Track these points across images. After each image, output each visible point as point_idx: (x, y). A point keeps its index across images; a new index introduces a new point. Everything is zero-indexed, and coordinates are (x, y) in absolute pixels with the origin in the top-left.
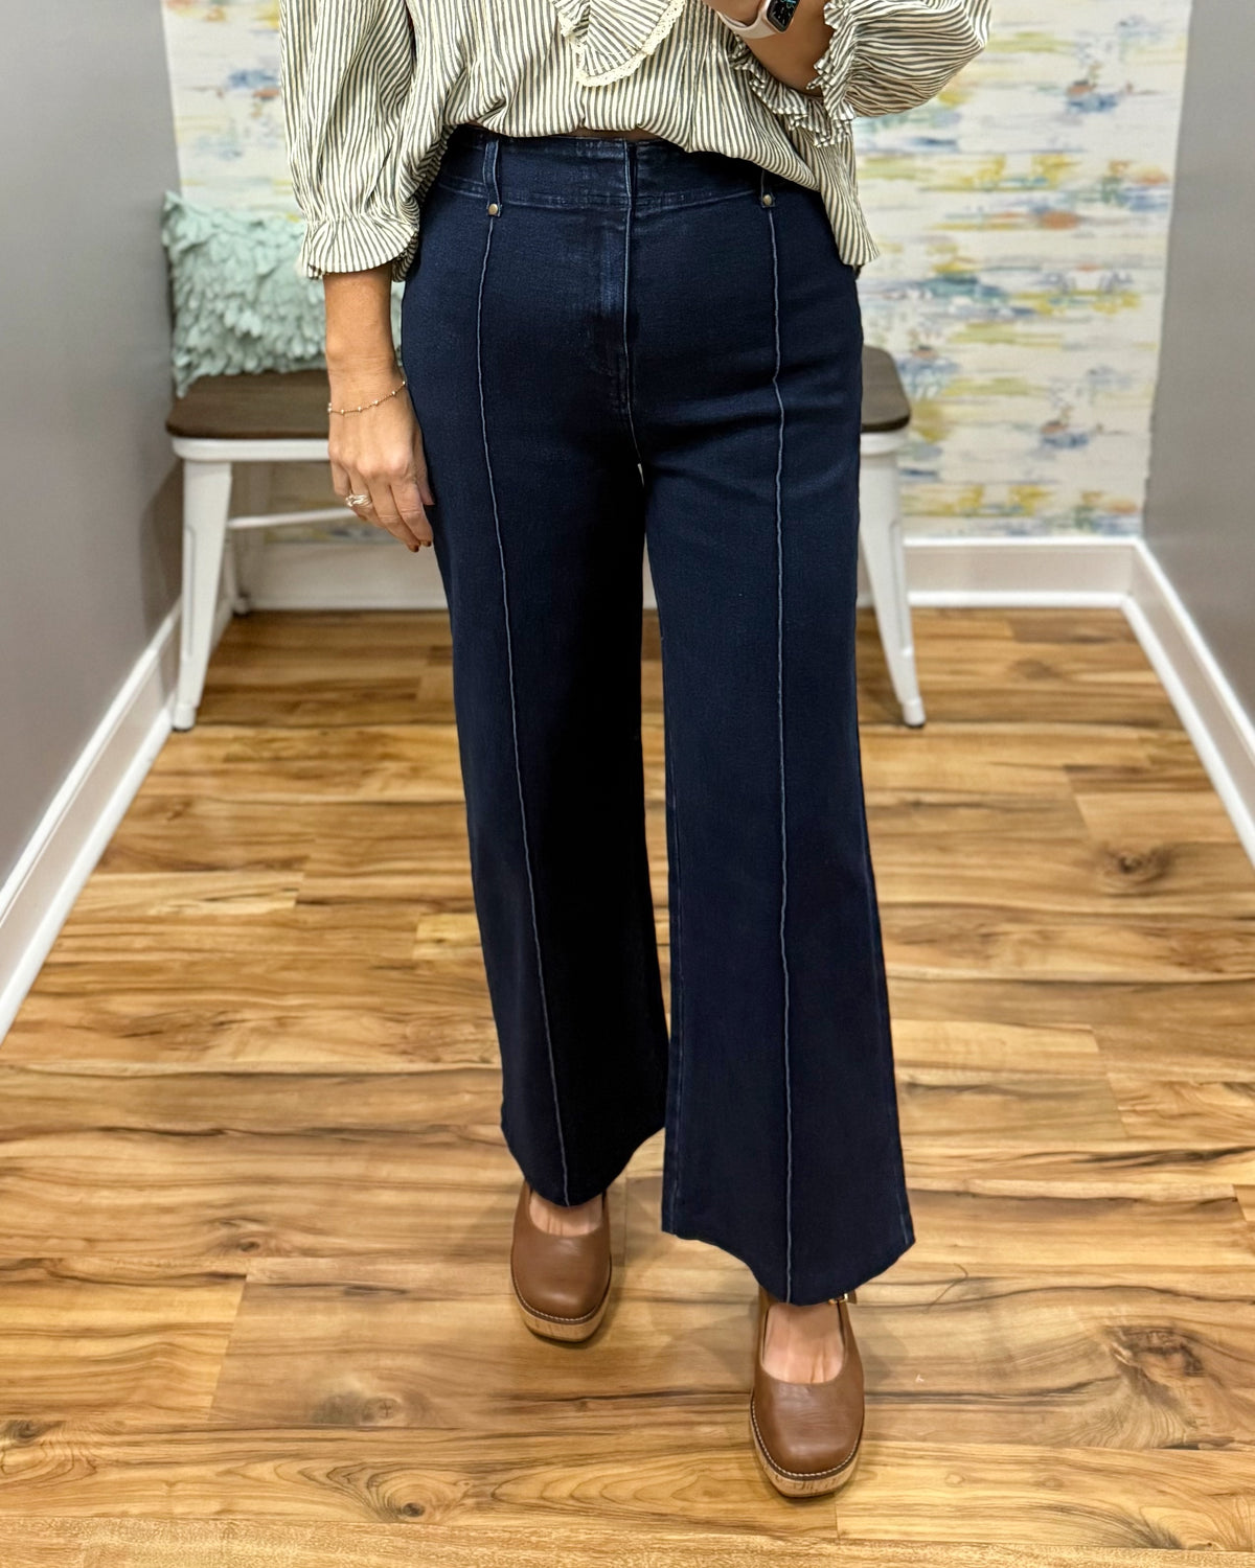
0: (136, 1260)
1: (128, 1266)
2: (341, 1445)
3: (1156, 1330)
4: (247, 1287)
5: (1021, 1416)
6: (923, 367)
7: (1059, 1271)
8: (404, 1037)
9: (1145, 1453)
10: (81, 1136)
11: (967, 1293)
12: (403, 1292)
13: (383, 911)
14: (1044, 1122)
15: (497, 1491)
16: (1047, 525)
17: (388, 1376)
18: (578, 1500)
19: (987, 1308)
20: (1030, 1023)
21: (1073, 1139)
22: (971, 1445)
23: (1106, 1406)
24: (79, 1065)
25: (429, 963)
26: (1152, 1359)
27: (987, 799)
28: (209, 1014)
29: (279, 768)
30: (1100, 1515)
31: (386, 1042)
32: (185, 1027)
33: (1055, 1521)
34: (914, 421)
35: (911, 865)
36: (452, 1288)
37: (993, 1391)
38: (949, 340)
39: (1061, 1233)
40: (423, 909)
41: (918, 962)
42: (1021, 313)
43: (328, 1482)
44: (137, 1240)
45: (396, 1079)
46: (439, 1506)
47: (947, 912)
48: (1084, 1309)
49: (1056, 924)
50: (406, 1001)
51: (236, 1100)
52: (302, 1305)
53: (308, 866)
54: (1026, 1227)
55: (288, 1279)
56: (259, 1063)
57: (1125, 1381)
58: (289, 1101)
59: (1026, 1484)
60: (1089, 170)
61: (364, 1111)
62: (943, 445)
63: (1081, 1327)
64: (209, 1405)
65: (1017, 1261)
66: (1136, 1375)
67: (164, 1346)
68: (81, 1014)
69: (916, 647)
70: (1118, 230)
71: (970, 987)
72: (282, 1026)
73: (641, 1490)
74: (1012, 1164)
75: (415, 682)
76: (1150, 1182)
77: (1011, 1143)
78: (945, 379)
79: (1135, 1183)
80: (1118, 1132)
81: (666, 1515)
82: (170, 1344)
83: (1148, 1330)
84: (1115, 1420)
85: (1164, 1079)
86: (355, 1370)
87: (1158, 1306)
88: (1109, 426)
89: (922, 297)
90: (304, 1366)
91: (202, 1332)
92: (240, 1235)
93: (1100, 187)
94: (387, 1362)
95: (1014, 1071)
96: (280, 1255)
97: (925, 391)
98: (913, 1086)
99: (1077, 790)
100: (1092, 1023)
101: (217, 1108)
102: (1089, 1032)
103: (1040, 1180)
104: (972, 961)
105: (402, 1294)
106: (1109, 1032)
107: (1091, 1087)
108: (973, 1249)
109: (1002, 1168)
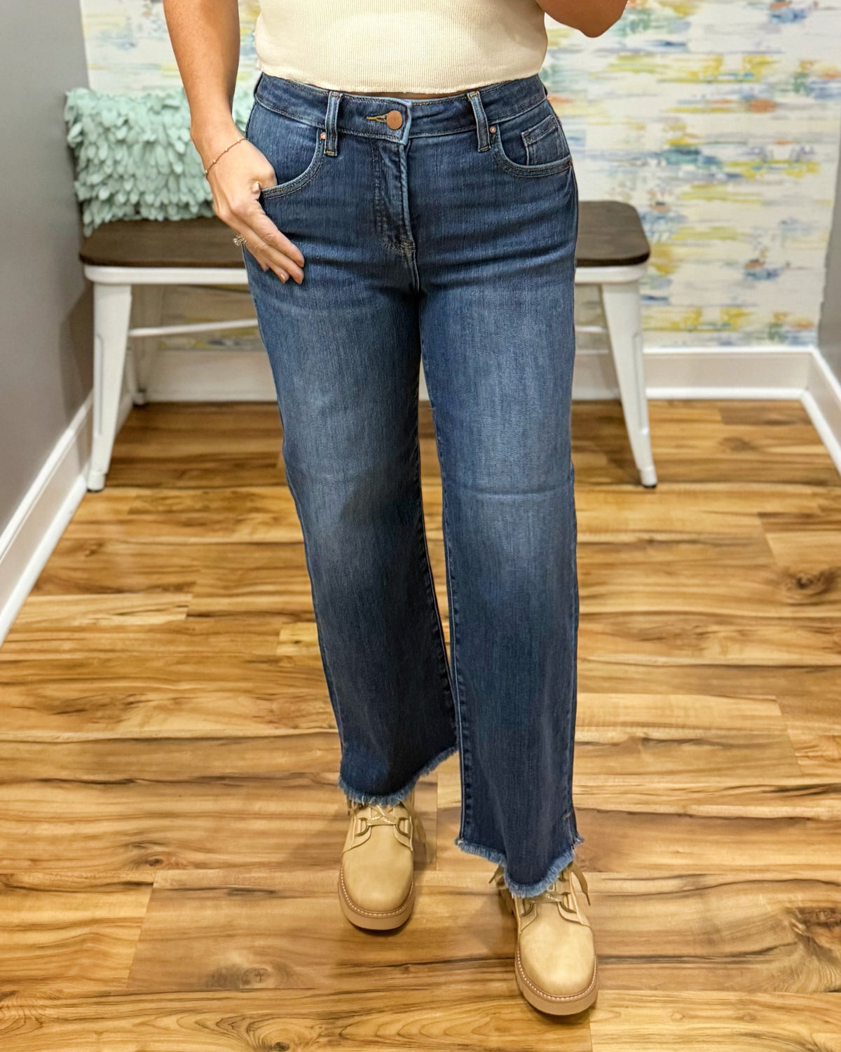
0: (69, 874)
1: (63, 878)
2: (225, 1003)
3: (823, 910)
4: (154, 891)
5: (725, 972)
6: (659, 218)
7: (752, 870)
8: (272, 711)
9: (816, 996)
10: (25, 785)
11: (685, 885)
12: (271, 892)
13: (253, 621)
14: (742, 764)
15: (344, 1032)
16: (749, 338)
17: (261, 952)
18: (403, 1036)
19: (701, 896)
20: (732, 695)
21: (761, 776)
22: (690, 992)
23: (786, 964)
24: (21, 735)
25: (289, 658)
26: (820, 930)
27: (702, 537)
28: (120, 697)
29: (173, 518)
30: (784, 1040)
31: (257, 715)
32: (103, 706)
33: (750, 1044)
34: (652, 260)
35: (646, 585)
36: (308, 888)
37: (705, 955)
38: (678, 198)
39: (754, 843)
40: (284, 619)
41: (650, 653)
42: (732, 177)
43: (217, 1028)
45: (266, 741)
46: (300, 1044)
47: (673, 618)
48: (770, 896)
49: (750, 625)
50: (271, 685)
51: (144, 758)
52: (195, 904)
53: (196, 589)
54: (728, 838)
55: (185, 885)
56: (160, 731)
57: (801, 946)
58: (185, 758)
59: (729, 1018)
60: (784, 68)
61: (241, 763)
62: (672, 277)
63: (769, 908)
64: (127, 976)
65: (723, 863)
66: (809, 941)
67: (92, 935)
68: (23, 698)
69: (651, 428)
70: (805, 114)
71: (689, 670)
72: (177, 705)
73: (449, 1028)
74: (718, 794)
75: (275, 456)
76: (818, 806)
77: (718, 779)
78: (675, 227)
79: (806, 807)
80: (797, 771)
81: (467, 1045)
82: (97, 934)
83: (817, 910)
84: (793, 973)
85: (827, 734)
86: (236, 948)
87: (826, 893)
88: (795, 264)
89: (659, 164)
90: (198, 947)
91: (120, 924)
92: (148, 854)
93: (792, 81)
94: (260, 942)
95: (720, 729)
96: (179, 868)
97: (660, 236)
98: (646, 740)
99: (767, 530)
100: (777, 695)
101: (129, 764)
102: (774, 701)
103: (737, 805)
104: (690, 652)
105: (271, 893)
106: (789, 701)
107: (776, 740)
108: (690, 854)
109: (711, 797)
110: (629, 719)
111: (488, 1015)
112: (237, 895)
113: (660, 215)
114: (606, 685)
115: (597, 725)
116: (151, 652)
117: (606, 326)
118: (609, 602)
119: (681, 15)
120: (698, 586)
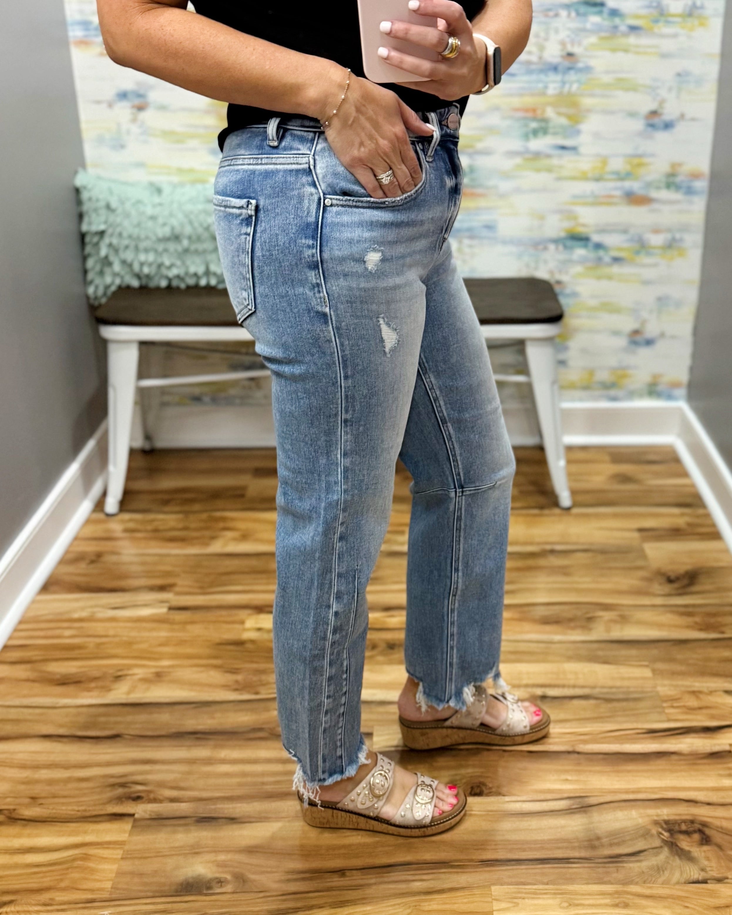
0: (64, 808)
1: (58, 811)
2: (192, 904)
3: (684, 821)
4: (135, 820)
5: (604, 869)
7: (627, 792)
8: (237, 681)
9: (677, 887)
10: (29, 740)
11: (573, 805)
13: (223, 613)
14: (620, 713)
16: (631, 395)
17: (221, 865)
19: (585, 812)
20: (614, 663)
21: (636, 722)
22: (575, 886)
23: (655, 863)
24: (26, 701)
25: (252, 641)
26: (682, 837)
27: (593, 547)
28: (111, 671)
29: (159, 535)
31: (225, 684)
32: (95, 679)
35: (547, 583)
36: (263, 815)
37: (588, 857)
38: (573, 277)
39: (629, 771)
40: (249, 611)
41: (549, 633)
42: (616, 260)
44: (65, 797)
45: (232, 704)
47: (568, 607)
48: (642, 811)
49: (629, 611)
50: (238, 662)
51: (129, 718)
52: (170, 829)
53: (176, 589)
54: (608, 769)
55: (162, 815)
56: (144, 697)
57: (666, 849)
58: (163, 717)
59: (606, 905)
60: (658, 168)
61: (210, 721)
62: (570, 344)
63: (640, 821)
64: (110, 887)
65: (603, 787)
66: (672, 846)
67: (81, 856)
68: (29, 673)
70: (675, 207)
71: (579, 645)
72: (159, 677)
74: (600, 736)
75: (244, 488)
76: (682, 742)
77: (600, 725)
79: (672, 743)
80: (664, 717)
82: (85, 854)
83: (679, 822)
84: (659, 869)
85: (690, 689)
86: (201, 863)
87: (686, 809)
88: (669, 333)
89: (557, 249)
90: (170, 863)
91: (105, 846)
92: (131, 792)
93: (664, 179)
94: (222, 857)
95: (603, 687)
96: (157, 803)
98: (542, 696)
99: (644, 541)
100: (649, 661)
101: (116, 723)
102: (647, 666)
103: (616, 743)
104: (579, 631)
105: (232, 820)
106: (660, 666)
107: (649, 695)
108: (577, 781)
109: (595, 738)
110: (529, 682)
111: (410, 907)
112: (204, 821)
114: (513, 657)
116: (138, 637)
119: (573, 123)
120: (587, 582)
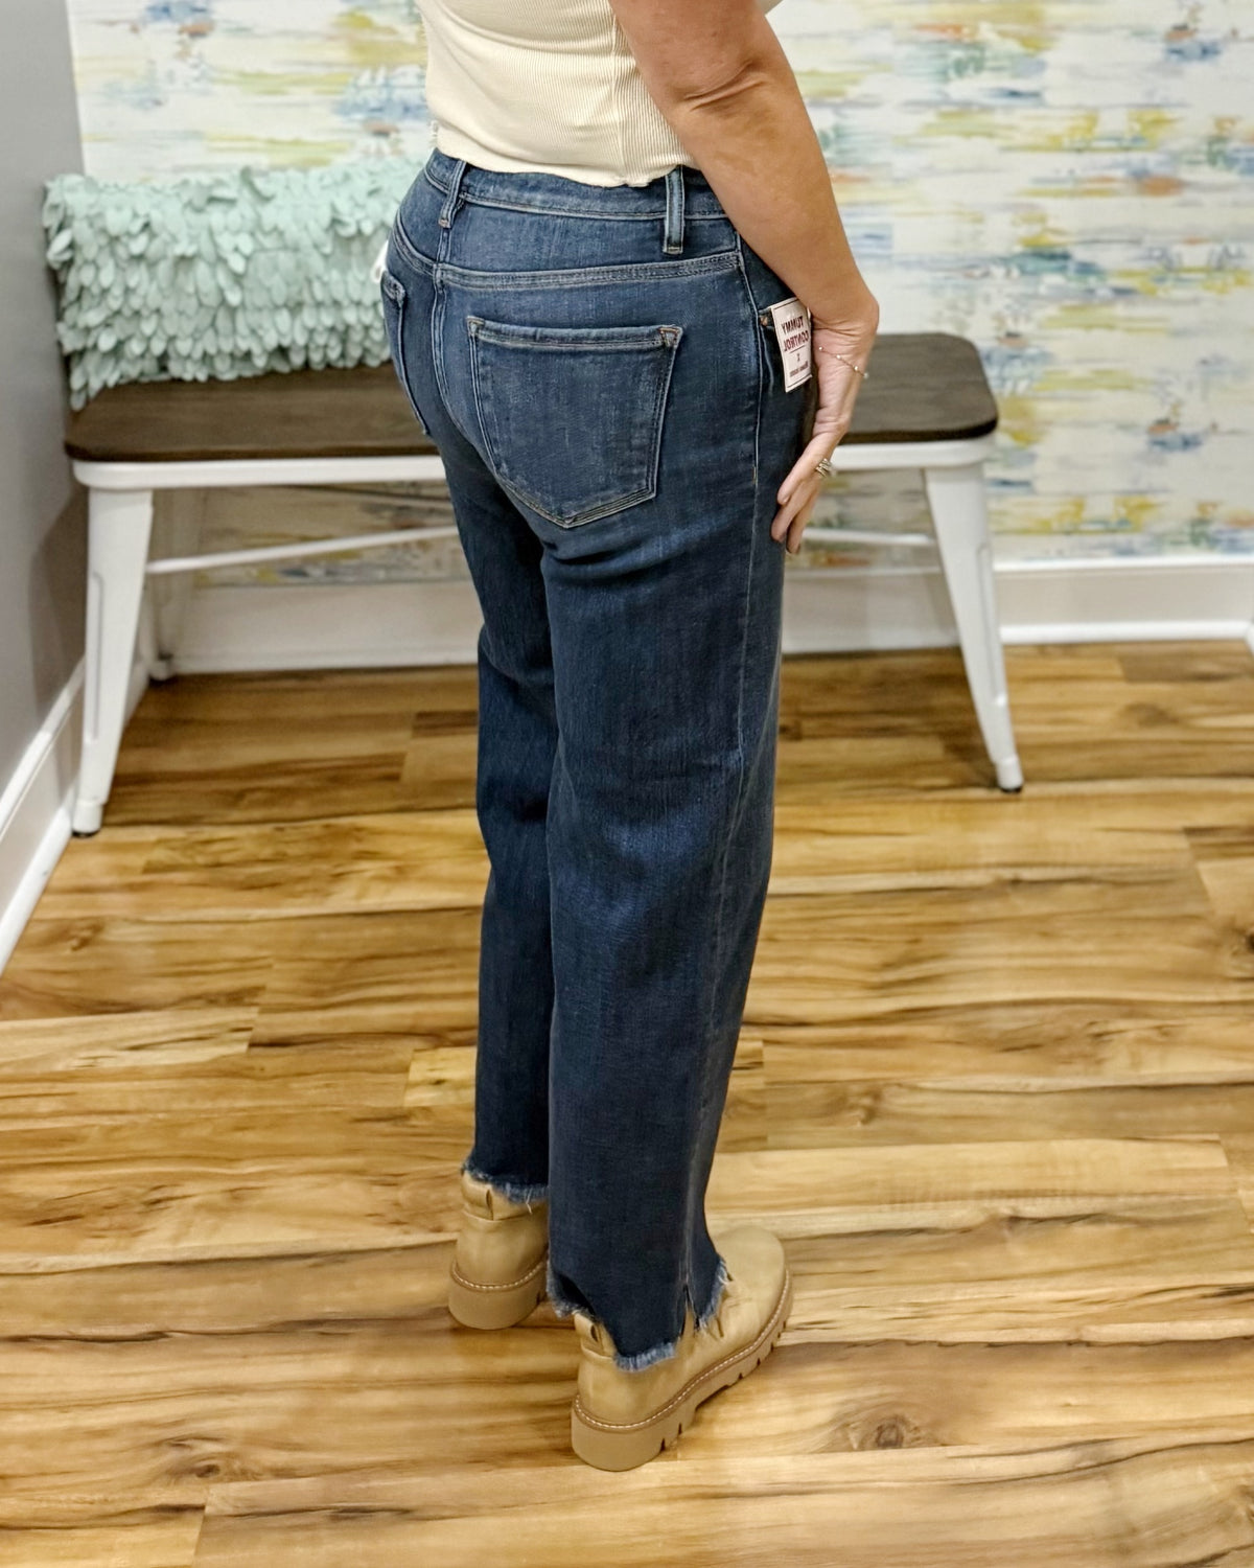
0: (62, 1497)
1: (53, 1505)
4: (206, 1519)
6: (1013, 357)
7: (1187, 1427)
8: (397, 1204)
11: (1081, 1460)
12: (404, 1511)
13: (363, 1048)
14: (1168, 1252)
16: (1160, 543)
19: (1106, 1475)
21: (1199, 1270)
25: (426, 1111)
27: (1098, 872)
28: (139, 1191)
29: (222, 876)
31: (373, 1212)
32: (110, 1208)
34: (1003, 423)
35: (1011, 956)
38: (1040, 326)
39: (1190, 1381)
40: (417, 1043)
41: (1019, 1071)
42: (1121, 292)
44: (63, 1473)
45: (388, 1255)
47: (1053, 1010)
48: (1215, 1468)
49: (1175, 1017)
50: (397, 1160)
51: (184, 1294)
53: (264, 999)
54: (1149, 1377)
55: (257, 1506)
56: (208, 1248)
58: (250, 1291)
60: (1191, 127)
61: (345, 1296)
62: (1038, 449)
63: (1214, 1489)
65: (1139, 1418)
70: (1227, 198)
71: (1080, 1098)
72: (237, 1199)
74: (1131, 1304)
75: (397, 761)
77: (1129, 1279)
78: (1038, 370)
88: (1225, 425)
89: (1008, 273)
92: (194, 1457)
93: (1204, 148)
95: (1131, 1194)
96: (248, 1480)
97: (1015, 386)
98: (1015, 1220)
99: (1199, 857)
100: (1220, 1133)
101: (156, 1306)
102: (1216, 1142)
103: (1163, 1321)
104: (1078, 1066)
105: (404, 1514)
106: (1242, 1141)
107: (1222, 1208)
108: (1088, 1407)
109: (1122, 1309)
110: (986, 1185)
112: (346, 1518)
113: (1015, 352)
114: (949, 1129)
115: (937, 1199)
116: (190, 1111)
117: (932, 533)
118: (952, 987)
119: (1031, 51)
120: (1090, 954)
